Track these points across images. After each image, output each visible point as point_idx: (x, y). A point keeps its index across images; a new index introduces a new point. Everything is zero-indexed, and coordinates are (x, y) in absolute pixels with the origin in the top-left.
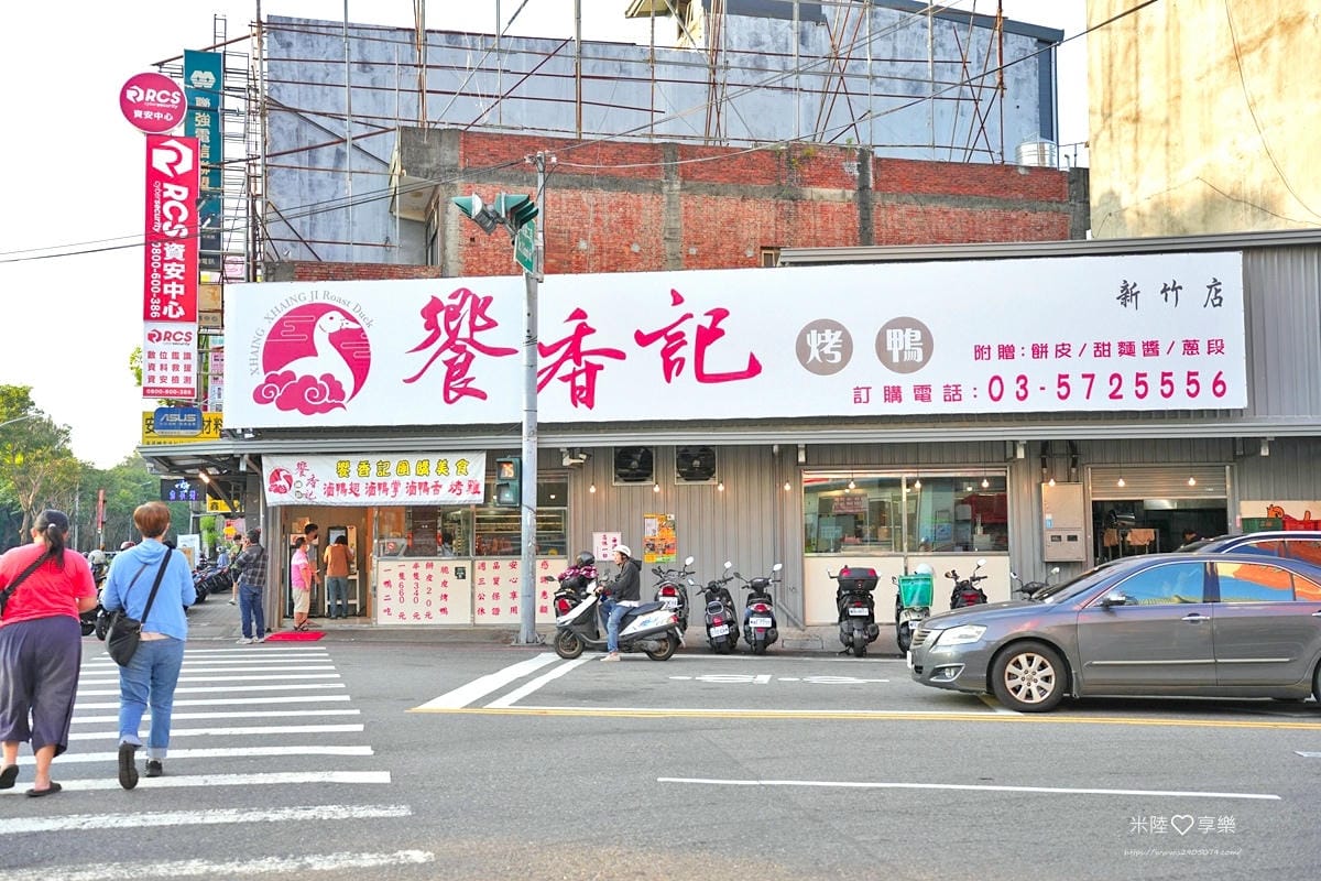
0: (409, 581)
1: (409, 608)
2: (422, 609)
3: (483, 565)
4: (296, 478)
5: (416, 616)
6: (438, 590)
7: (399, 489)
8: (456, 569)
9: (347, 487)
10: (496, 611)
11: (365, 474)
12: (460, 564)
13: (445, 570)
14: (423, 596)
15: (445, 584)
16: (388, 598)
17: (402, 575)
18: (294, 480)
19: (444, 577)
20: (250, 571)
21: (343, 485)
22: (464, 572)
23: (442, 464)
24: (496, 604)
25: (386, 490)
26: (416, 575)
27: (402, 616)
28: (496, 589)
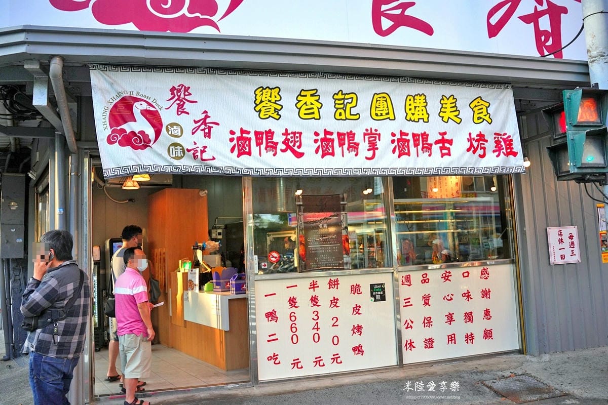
0: (305, 310)
1: (307, 351)
2: (326, 350)
3: (408, 278)
4: (168, 116)
5: (318, 361)
6: (348, 320)
7: (379, 144)
8: (372, 286)
9: (278, 138)
10: (429, 343)
11: (310, 114)
12: (376, 279)
13: (356, 289)
14: (327, 332)
15: (357, 309)
16: (273, 339)
17: (292, 301)
18: (166, 120)
19: (356, 299)
20: (60, 325)
21: (270, 133)
22: (383, 290)
23: (448, 104)
24: (428, 333)
25: (354, 147)
26: (314, 300)
27: (296, 363)
28: (427, 312)
